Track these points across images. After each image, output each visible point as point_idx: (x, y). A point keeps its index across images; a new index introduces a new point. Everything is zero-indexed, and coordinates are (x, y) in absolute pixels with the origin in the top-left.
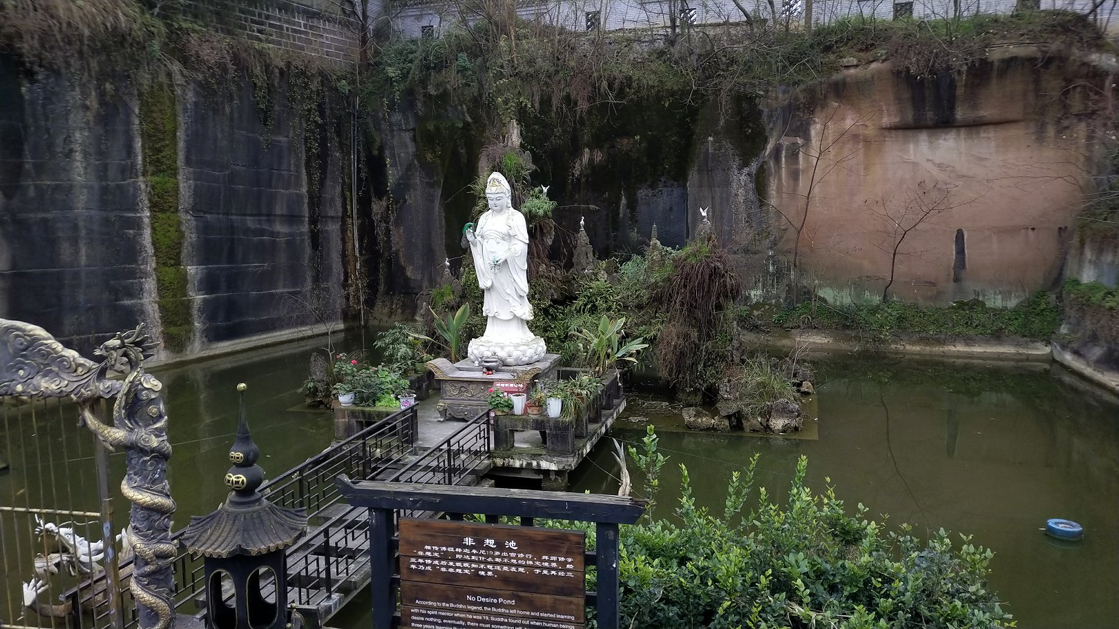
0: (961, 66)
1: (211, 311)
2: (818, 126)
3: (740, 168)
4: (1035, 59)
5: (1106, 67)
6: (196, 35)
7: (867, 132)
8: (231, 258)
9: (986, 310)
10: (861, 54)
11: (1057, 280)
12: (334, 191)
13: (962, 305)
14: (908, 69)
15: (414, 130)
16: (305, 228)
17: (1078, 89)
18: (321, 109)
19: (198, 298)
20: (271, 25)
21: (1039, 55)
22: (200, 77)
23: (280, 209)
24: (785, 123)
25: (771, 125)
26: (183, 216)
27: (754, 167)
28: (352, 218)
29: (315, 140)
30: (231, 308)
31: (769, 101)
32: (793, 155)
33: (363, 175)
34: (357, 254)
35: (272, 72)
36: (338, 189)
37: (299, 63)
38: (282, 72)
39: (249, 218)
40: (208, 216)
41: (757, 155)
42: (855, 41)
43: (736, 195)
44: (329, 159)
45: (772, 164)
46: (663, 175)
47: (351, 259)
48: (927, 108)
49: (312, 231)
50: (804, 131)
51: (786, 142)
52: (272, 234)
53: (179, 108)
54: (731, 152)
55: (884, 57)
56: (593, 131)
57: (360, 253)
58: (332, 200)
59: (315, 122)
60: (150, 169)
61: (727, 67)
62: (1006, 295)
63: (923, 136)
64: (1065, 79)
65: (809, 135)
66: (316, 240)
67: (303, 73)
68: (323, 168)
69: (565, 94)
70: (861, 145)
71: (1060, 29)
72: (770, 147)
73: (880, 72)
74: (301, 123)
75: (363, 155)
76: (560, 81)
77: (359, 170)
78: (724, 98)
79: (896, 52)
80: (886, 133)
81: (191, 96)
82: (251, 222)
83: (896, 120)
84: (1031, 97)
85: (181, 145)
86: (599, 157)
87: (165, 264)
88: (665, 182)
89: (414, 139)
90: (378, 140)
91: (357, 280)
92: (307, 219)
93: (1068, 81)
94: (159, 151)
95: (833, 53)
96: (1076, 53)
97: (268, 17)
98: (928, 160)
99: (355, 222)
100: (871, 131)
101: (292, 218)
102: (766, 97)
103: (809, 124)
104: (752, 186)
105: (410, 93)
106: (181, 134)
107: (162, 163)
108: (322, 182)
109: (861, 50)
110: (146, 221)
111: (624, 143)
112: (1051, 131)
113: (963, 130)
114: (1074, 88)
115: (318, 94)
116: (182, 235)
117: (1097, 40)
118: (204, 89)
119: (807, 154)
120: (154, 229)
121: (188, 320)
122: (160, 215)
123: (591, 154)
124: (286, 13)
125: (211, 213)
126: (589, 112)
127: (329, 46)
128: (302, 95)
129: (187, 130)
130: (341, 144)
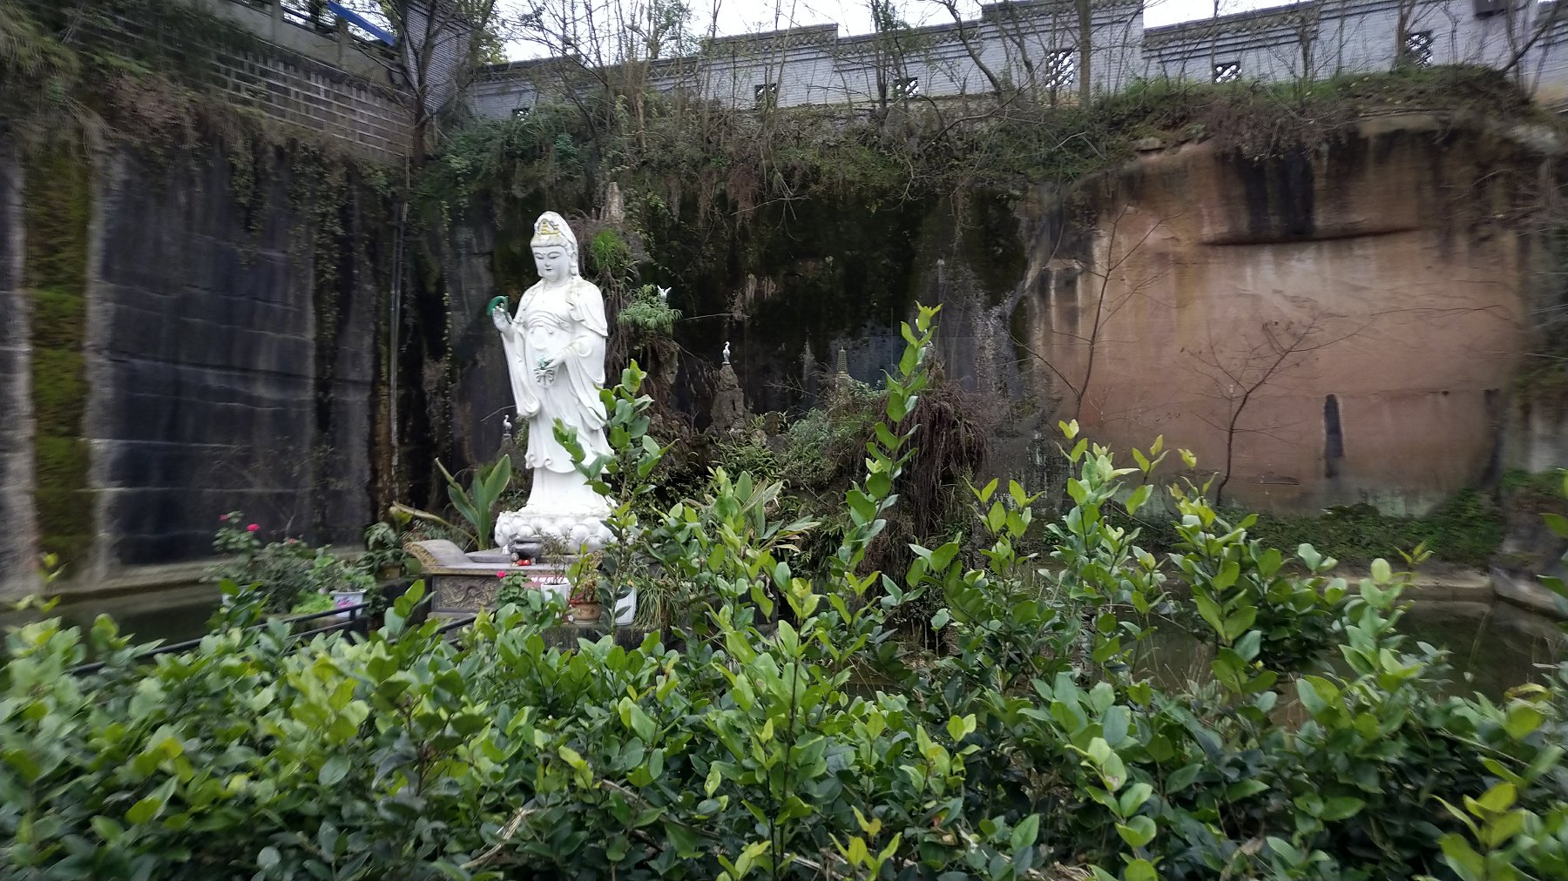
0: (1319, 144)
1: (129, 515)
2: (1105, 242)
3: (987, 307)
4: (1433, 132)
5: (1539, 147)
6: (135, 79)
7: (1179, 249)
8: (173, 431)
9: (1381, 521)
10: (1167, 133)
11: (1489, 473)
12: (360, 342)
13: (1341, 513)
14: (1238, 149)
15: (491, 253)
16: (308, 395)
17: (1500, 180)
18: (344, 215)
19: (107, 492)
20: (270, 86)
21: (1437, 127)
22: (137, 142)
23: (264, 362)
24: (1054, 239)
25: (1033, 242)
26: (91, 358)
27: (1008, 304)
28: (389, 385)
29: (331, 260)
30: (168, 512)
31: (1029, 205)
32: (1068, 284)
33: (410, 321)
34: (395, 442)
35: (265, 151)
36: (368, 341)
37: (310, 143)
38: (279, 151)
39: (209, 371)
40: (138, 363)
41: (1012, 288)
42: (1156, 114)
43: (983, 348)
44: (355, 292)
45: (1035, 300)
46: (869, 317)
47: (384, 448)
48: (1270, 211)
49: (319, 401)
50: (1081, 249)
51: (1055, 267)
52: (250, 399)
53: (96, 187)
54: (974, 282)
55: (1201, 135)
56: (762, 249)
57: (401, 440)
58: (357, 355)
59: (333, 233)
60: (37, 276)
61: (965, 154)
62: (1411, 496)
63: (1266, 256)
64: (1478, 165)
65: (1091, 256)
66: (326, 416)
67: (316, 159)
68: (344, 305)
69: (718, 192)
70: (1171, 271)
71: (1464, 90)
72: (1031, 275)
73: (1195, 157)
74: (309, 234)
75: (410, 289)
76: (710, 174)
77: (403, 313)
78: (961, 201)
79: (1220, 123)
80: (1208, 250)
81: (118, 171)
82: (212, 378)
83: (1223, 229)
84: (1428, 193)
85: (96, 245)
86: (770, 288)
87: (51, 432)
88: (873, 328)
89: (491, 268)
90: (437, 270)
91: (392, 482)
92: (311, 382)
93: (1484, 167)
94: (54, 250)
95: (1124, 133)
96: (1492, 124)
97: (264, 73)
98: (1276, 292)
99: (394, 392)
100: (1184, 248)
101: (286, 378)
102: (1024, 199)
103: (1089, 239)
104: (1005, 335)
105: (485, 196)
106: (97, 228)
107: (59, 270)
108: (341, 325)
109: (1166, 127)
110: (23, 359)
111: (809, 268)
112: (1462, 243)
113: (1326, 246)
114: (1494, 177)
115: (340, 192)
116: (85, 389)
117: (1523, 106)
118: (142, 161)
119: (1088, 282)
120: (35, 374)
121: (84, 525)
122: (49, 352)
123: (759, 285)
124: (296, 71)
125: (142, 358)
126: (755, 221)
127: (366, 128)
128: (313, 191)
129: (108, 222)
130: (376, 274)
